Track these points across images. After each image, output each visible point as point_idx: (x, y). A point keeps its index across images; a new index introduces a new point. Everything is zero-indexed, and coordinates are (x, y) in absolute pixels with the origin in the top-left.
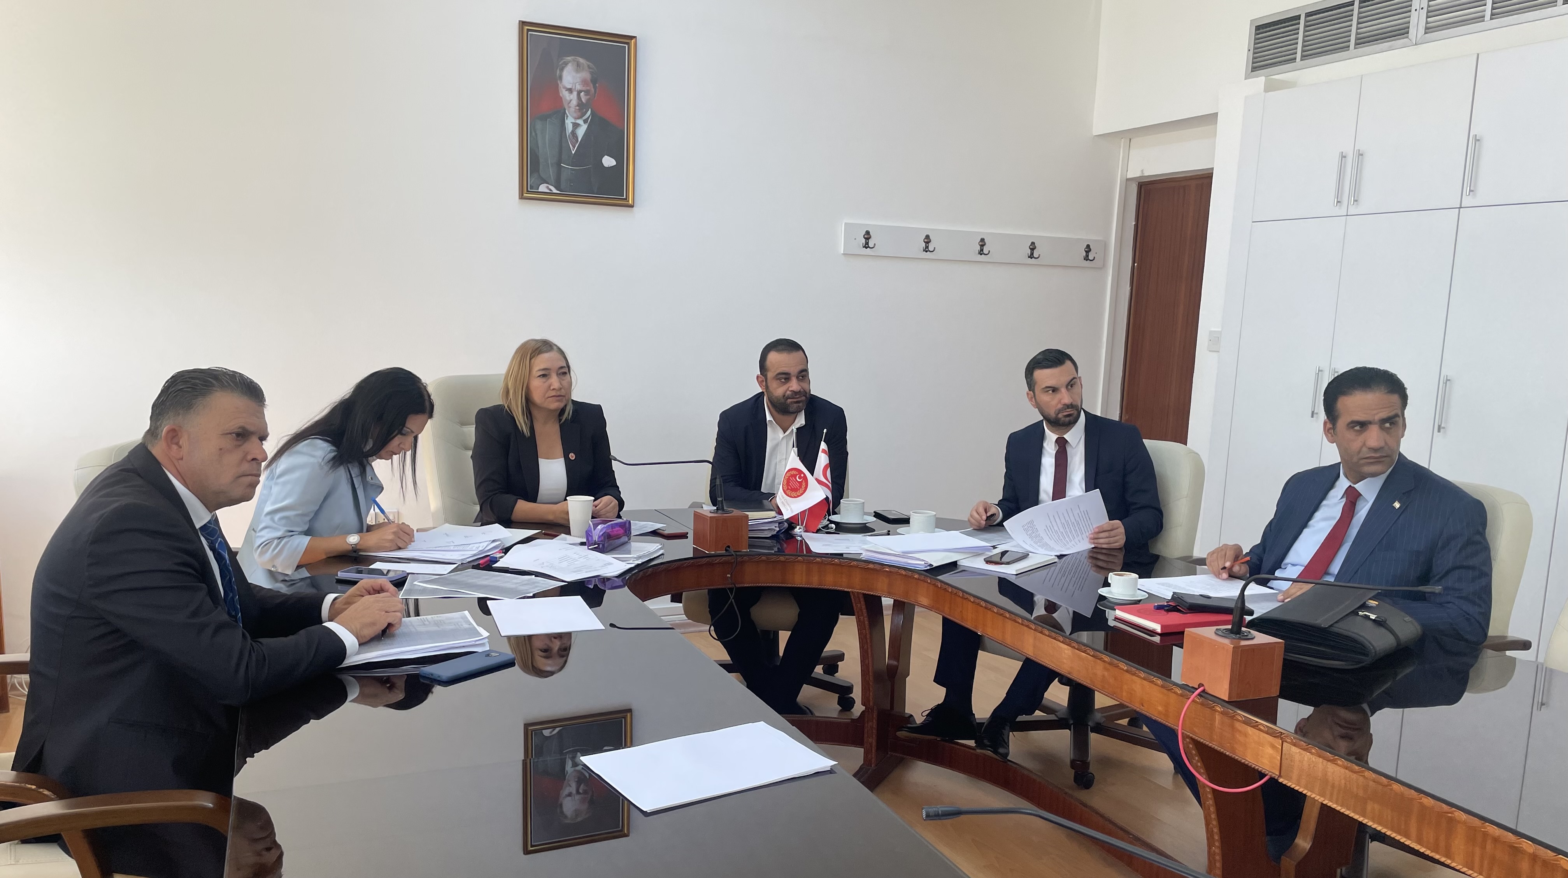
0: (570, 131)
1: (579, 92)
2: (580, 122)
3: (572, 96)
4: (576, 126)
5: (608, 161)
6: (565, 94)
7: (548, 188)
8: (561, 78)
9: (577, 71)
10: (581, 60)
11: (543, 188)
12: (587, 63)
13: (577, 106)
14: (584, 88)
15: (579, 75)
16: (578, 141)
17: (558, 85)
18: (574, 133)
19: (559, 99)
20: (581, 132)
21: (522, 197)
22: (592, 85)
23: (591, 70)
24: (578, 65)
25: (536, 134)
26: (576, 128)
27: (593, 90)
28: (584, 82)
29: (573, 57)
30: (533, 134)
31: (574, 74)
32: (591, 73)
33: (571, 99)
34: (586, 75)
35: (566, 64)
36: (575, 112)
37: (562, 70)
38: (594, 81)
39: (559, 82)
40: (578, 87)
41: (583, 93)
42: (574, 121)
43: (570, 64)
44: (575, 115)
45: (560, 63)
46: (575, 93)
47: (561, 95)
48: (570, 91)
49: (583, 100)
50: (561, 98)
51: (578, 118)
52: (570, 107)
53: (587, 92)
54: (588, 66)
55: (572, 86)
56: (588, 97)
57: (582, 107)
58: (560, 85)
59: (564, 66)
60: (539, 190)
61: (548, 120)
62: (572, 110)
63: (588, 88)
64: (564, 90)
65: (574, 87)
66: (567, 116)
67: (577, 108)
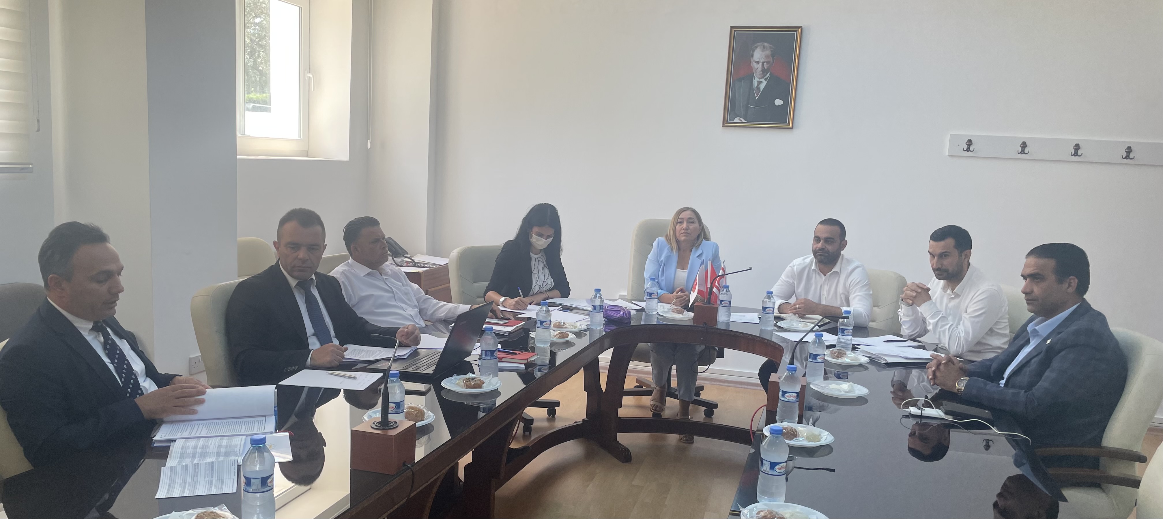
0: (755, 86)
1: (763, 63)
2: (763, 80)
3: (758, 66)
4: (760, 83)
5: (778, 102)
6: (755, 65)
7: (740, 119)
8: (752, 56)
9: (763, 51)
10: (766, 44)
11: (737, 120)
12: (770, 45)
13: (761, 71)
14: (766, 60)
15: (764, 53)
16: (760, 91)
17: (750, 60)
18: (758, 88)
19: (750, 67)
20: (762, 86)
21: (724, 126)
22: (771, 58)
23: (772, 49)
24: (764, 47)
25: (735, 90)
26: (760, 84)
27: (772, 62)
28: (767, 57)
29: (761, 43)
30: (733, 89)
31: (761, 52)
32: (771, 51)
33: (758, 67)
34: (768, 52)
35: (756, 47)
36: (760, 75)
37: (753, 51)
38: (773, 55)
39: (751, 58)
40: (763, 60)
41: (765, 63)
42: (758, 80)
43: (759, 47)
44: (759, 76)
45: (753, 47)
46: (761, 64)
47: (752, 66)
48: (758, 62)
49: (765, 68)
50: (752, 67)
51: (761, 78)
52: (757, 72)
53: (768, 63)
54: (770, 48)
55: (759, 60)
56: (769, 65)
57: (764, 71)
58: (752, 60)
59: (755, 48)
60: (735, 121)
61: (743, 81)
62: (758, 73)
63: (769, 60)
64: (754, 63)
65: (760, 60)
66: (755, 78)
67: (761, 72)
